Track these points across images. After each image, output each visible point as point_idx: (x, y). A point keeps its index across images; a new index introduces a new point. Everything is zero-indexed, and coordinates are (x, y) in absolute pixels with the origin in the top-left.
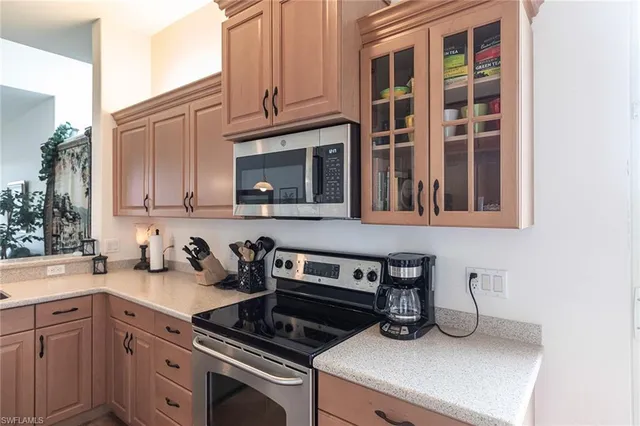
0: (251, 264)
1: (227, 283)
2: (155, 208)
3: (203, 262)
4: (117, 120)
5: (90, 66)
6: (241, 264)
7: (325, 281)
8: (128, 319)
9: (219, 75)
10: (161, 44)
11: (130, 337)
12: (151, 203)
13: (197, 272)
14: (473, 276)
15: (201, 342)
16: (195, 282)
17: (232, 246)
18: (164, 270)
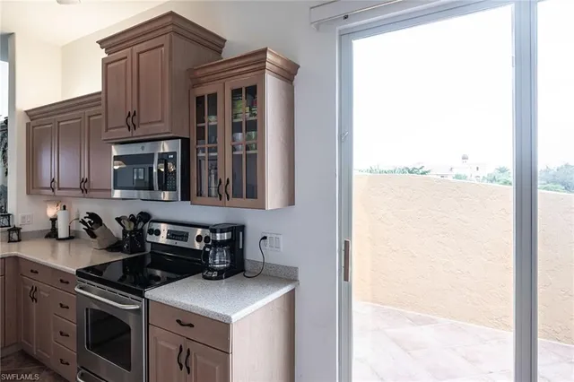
0: (131, 232)
1: (115, 247)
2: (59, 189)
3: (96, 231)
4: (30, 116)
5: (7, 64)
6: (125, 232)
7: (180, 244)
8: (33, 275)
9: (100, 93)
10: (68, 54)
11: (35, 289)
12: (56, 186)
13: (92, 240)
14: (265, 238)
15: (81, 288)
16: (90, 246)
17: (117, 219)
18: (70, 238)
